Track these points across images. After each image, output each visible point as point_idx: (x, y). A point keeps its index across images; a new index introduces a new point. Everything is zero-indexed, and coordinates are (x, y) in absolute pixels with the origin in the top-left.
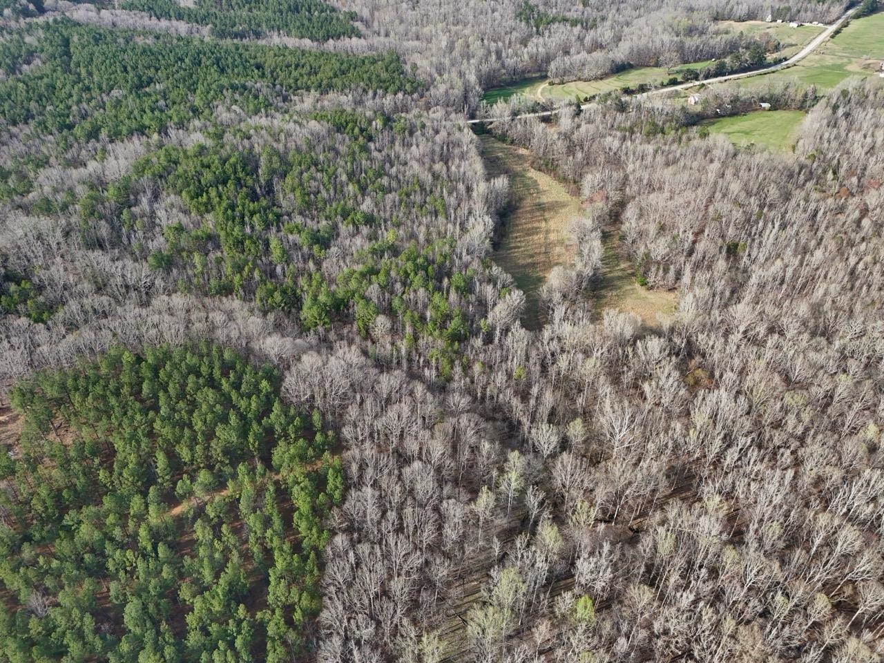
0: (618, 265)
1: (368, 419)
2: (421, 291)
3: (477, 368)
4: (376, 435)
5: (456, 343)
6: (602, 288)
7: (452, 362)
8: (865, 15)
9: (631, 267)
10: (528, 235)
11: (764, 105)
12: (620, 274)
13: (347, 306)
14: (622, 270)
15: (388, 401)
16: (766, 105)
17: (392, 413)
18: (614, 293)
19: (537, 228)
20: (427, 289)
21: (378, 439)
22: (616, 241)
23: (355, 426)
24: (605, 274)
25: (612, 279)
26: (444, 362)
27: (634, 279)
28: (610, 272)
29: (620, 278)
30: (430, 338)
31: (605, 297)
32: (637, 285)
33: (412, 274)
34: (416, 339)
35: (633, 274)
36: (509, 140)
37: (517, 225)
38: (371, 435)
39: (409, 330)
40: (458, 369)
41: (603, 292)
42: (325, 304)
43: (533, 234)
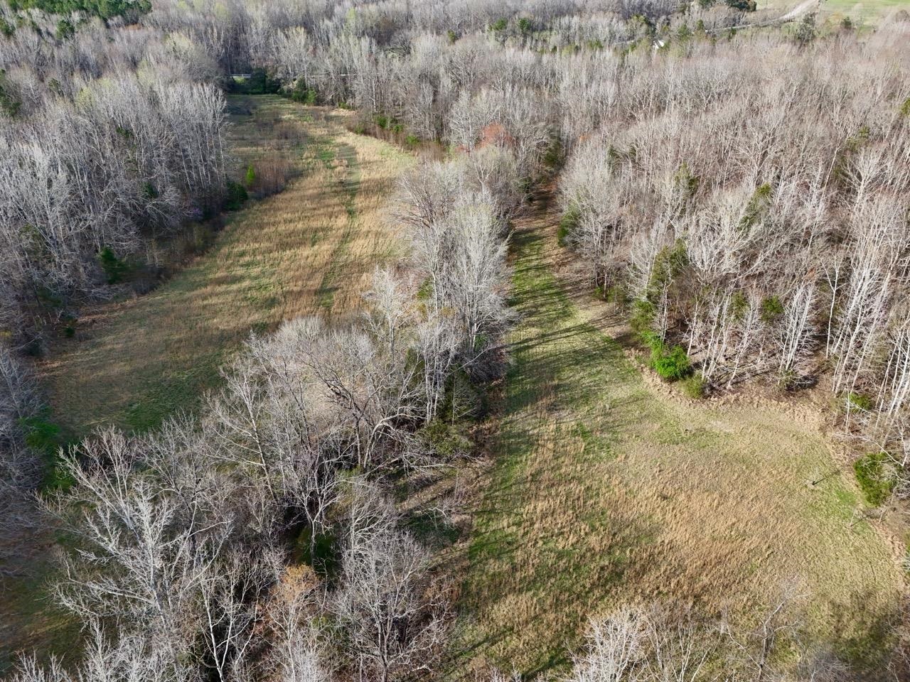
0: (566, 315)
6: (517, 403)
9: (613, 318)
12: (578, 342)
14: (584, 328)
18: (569, 420)
22: (552, 251)
24: (523, 346)
25: (552, 366)
27: (631, 356)
28: (543, 338)
29: (581, 358)
31: (532, 443)
32: (651, 382)
35: (625, 341)
36: (311, 95)
41: (523, 420)
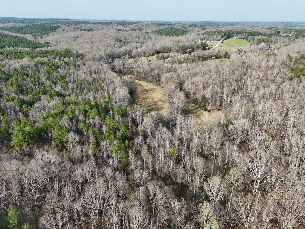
0: (189, 105)
1: (66, 203)
2: (97, 117)
3: (145, 153)
4: (76, 218)
5: (127, 141)
7: (126, 152)
8: (227, 39)
10: (144, 100)
11: (213, 58)
13: (46, 132)
14: (192, 107)
15: (84, 184)
16: (214, 58)
17: (89, 193)
19: (147, 97)
20: (100, 117)
21: (79, 220)
23: (54, 213)
25: (190, 110)
26: (121, 154)
27: (200, 109)
28: (188, 108)
30: (108, 141)
32: (202, 111)
33: (89, 111)
34: (98, 144)
35: (198, 108)
37: (138, 97)
38: (71, 219)
39: (92, 139)
40: (132, 156)
42: (29, 133)
43: (146, 99)
